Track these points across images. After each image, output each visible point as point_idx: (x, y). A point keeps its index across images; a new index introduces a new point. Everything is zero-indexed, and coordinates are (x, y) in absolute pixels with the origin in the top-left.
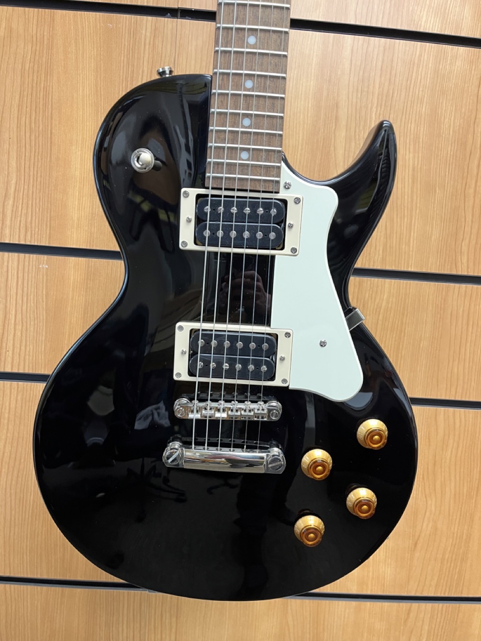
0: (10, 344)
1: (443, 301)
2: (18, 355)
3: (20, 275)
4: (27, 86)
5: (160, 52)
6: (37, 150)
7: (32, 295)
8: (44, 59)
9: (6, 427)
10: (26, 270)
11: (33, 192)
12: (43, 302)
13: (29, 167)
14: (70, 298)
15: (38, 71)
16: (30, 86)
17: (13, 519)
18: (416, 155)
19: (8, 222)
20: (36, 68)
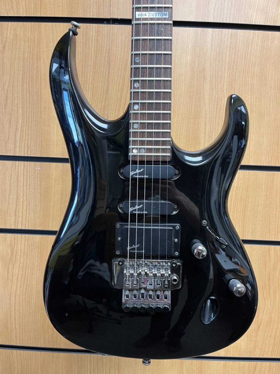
0: (20, 213)
1: (271, 182)
2: (25, 219)
3: (25, 174)
4: (26, 67)
5: (101, 44)
6: (33, 103)
7: (32, 185)
8: (35, 51)
9: (19, 260)
10: (28, 171)
11: (31, 127)
12: (38, 188)
13: (29, 113)
14: (53, 186)
15: (32, 58)
16: (28, 66)
17: (24, 313)
18: (252, 97)
19: (18, 144)
20: (31, 57)
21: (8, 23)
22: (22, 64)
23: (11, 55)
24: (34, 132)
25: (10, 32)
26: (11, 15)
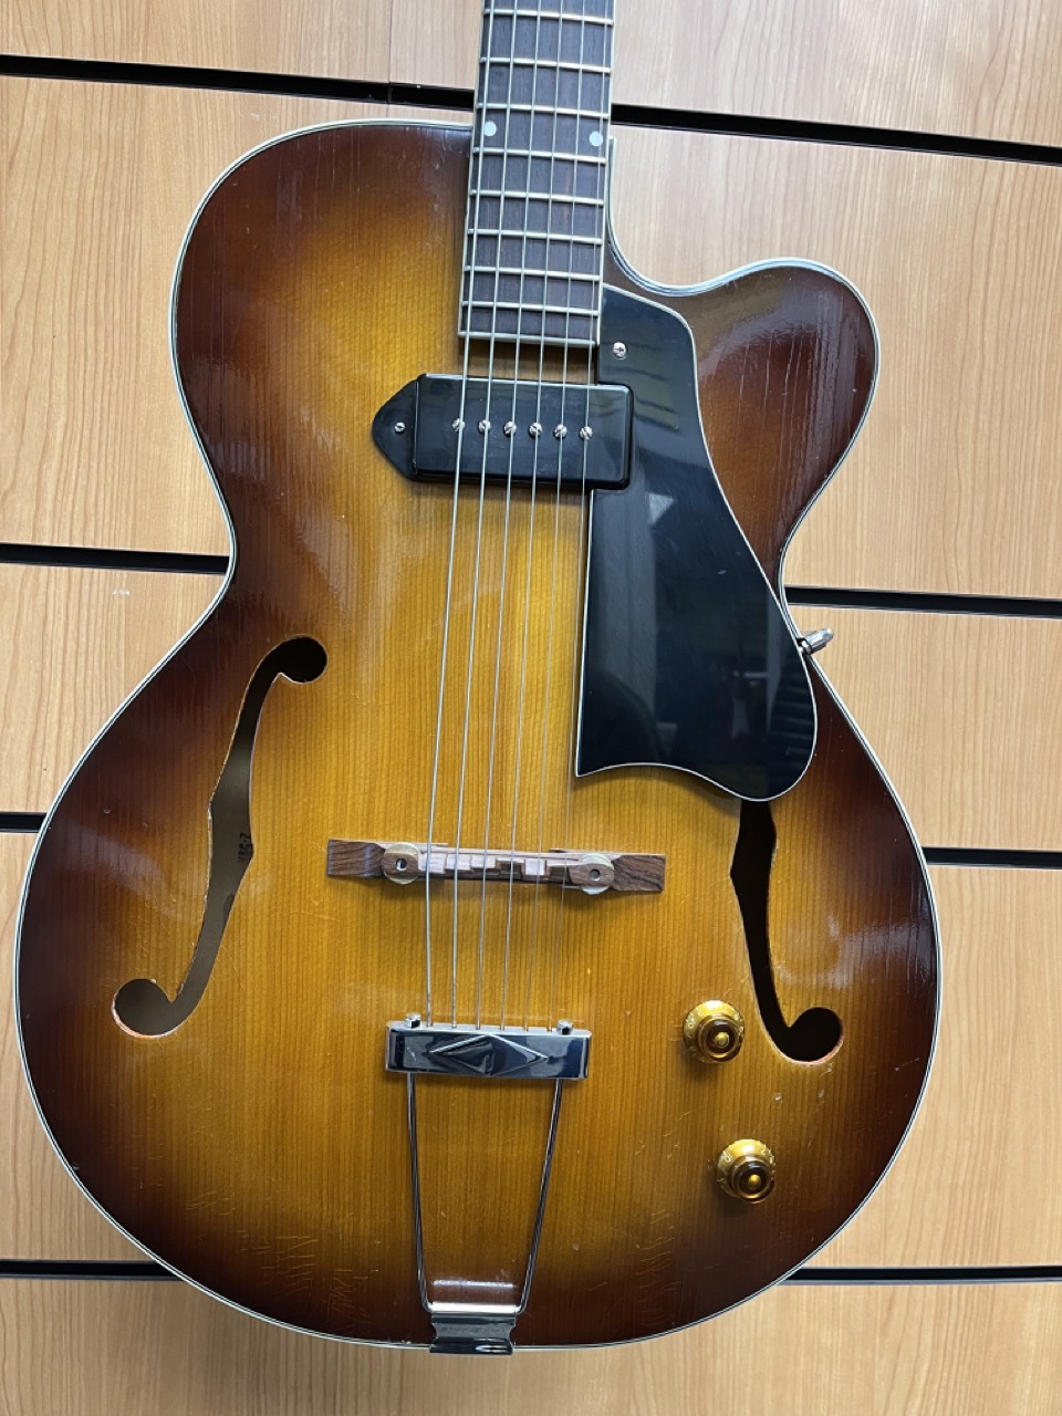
0: (50, 755)
1: (925, 647)
3: (73, 611)
4: (89, 233)
6: (110, 360)
7: (97, 651)
8: (124, 181)
10: (85, 600)
11: (100, 443)
12: (118, 665)
13: (93, 394)
15: (111, 205)
16: (96, 231)
19: (49, 506)
20: (107, 198)
21: (28, 82)
22: (73, 222)
23: (33, 190)
24: (110, 461)
25: (36, 113)
26: (40, 53)
